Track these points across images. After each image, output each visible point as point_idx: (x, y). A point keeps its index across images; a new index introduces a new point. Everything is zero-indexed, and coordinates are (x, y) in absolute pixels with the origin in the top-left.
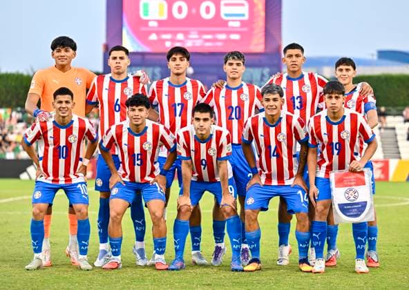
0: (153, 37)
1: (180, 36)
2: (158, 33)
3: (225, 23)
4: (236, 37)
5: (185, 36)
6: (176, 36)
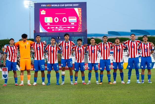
0: (49, 28)
1: (57, 28)
2: (50, 27)
3: (70, 23)
4: (73, 27)
5: (58, 28)
6: (55, 28)
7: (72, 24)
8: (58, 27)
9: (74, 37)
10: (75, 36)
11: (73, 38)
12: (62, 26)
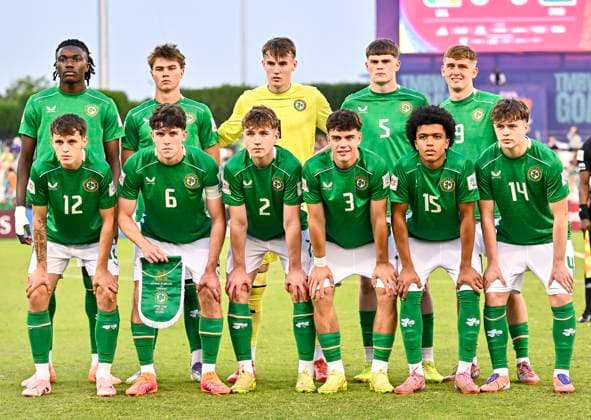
0: (442, 32)
1: (480, 30)
2: (449, 26)
4: (558, 30)
5: (487, 30)
6: (474, 29)
7: (552, 12)
8: (488, 26)
9: (565, 76)
10: (570, 71)
11: (562, 80)
12: (510, 25)
